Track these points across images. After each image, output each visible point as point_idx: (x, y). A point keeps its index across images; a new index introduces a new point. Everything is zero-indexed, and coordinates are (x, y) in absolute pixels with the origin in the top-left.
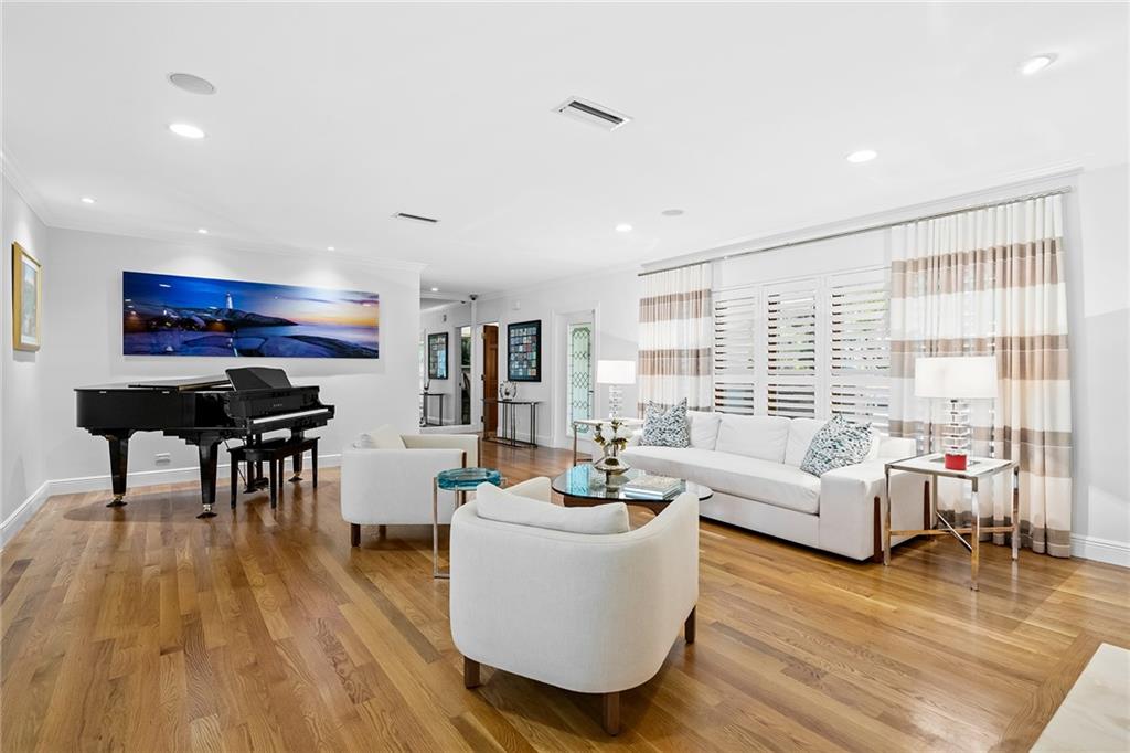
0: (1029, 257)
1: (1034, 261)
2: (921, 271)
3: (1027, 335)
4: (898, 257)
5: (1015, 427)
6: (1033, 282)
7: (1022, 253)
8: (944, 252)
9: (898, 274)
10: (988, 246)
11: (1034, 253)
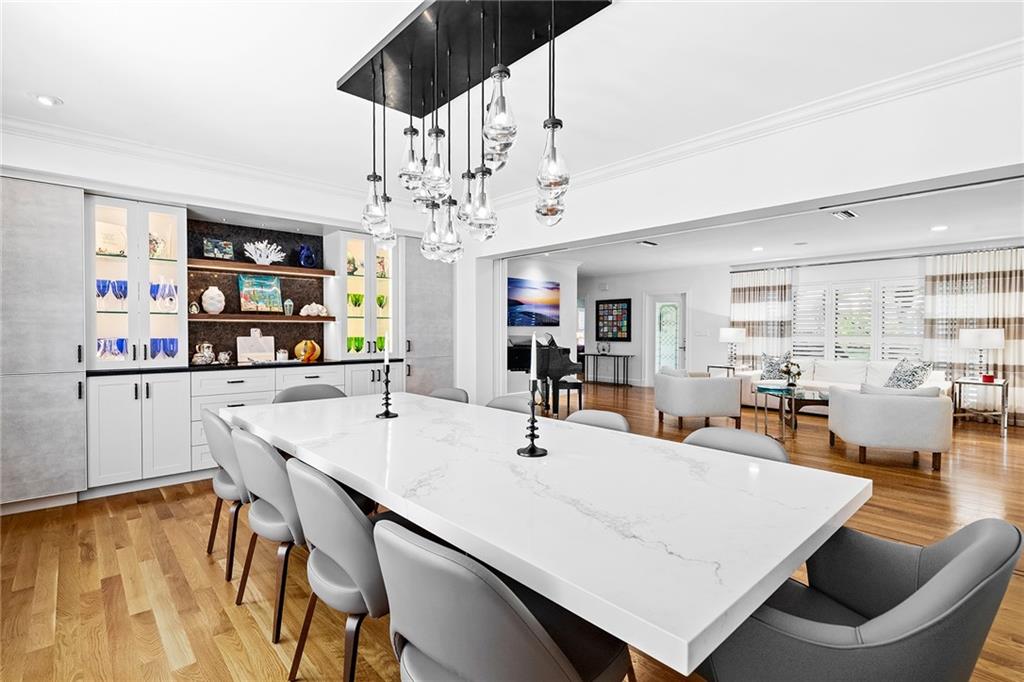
0: (1008, 278)
1: (1010, 280)
2: (945, 282)
3: (1006, 317)
4: (930, 273)
5: (1000, 364)
6: (1010, 291)
7: (1004, 276)
8: (959, 272)
9: (930, 283)
10: (985, 271)
11: (1011, 276)
